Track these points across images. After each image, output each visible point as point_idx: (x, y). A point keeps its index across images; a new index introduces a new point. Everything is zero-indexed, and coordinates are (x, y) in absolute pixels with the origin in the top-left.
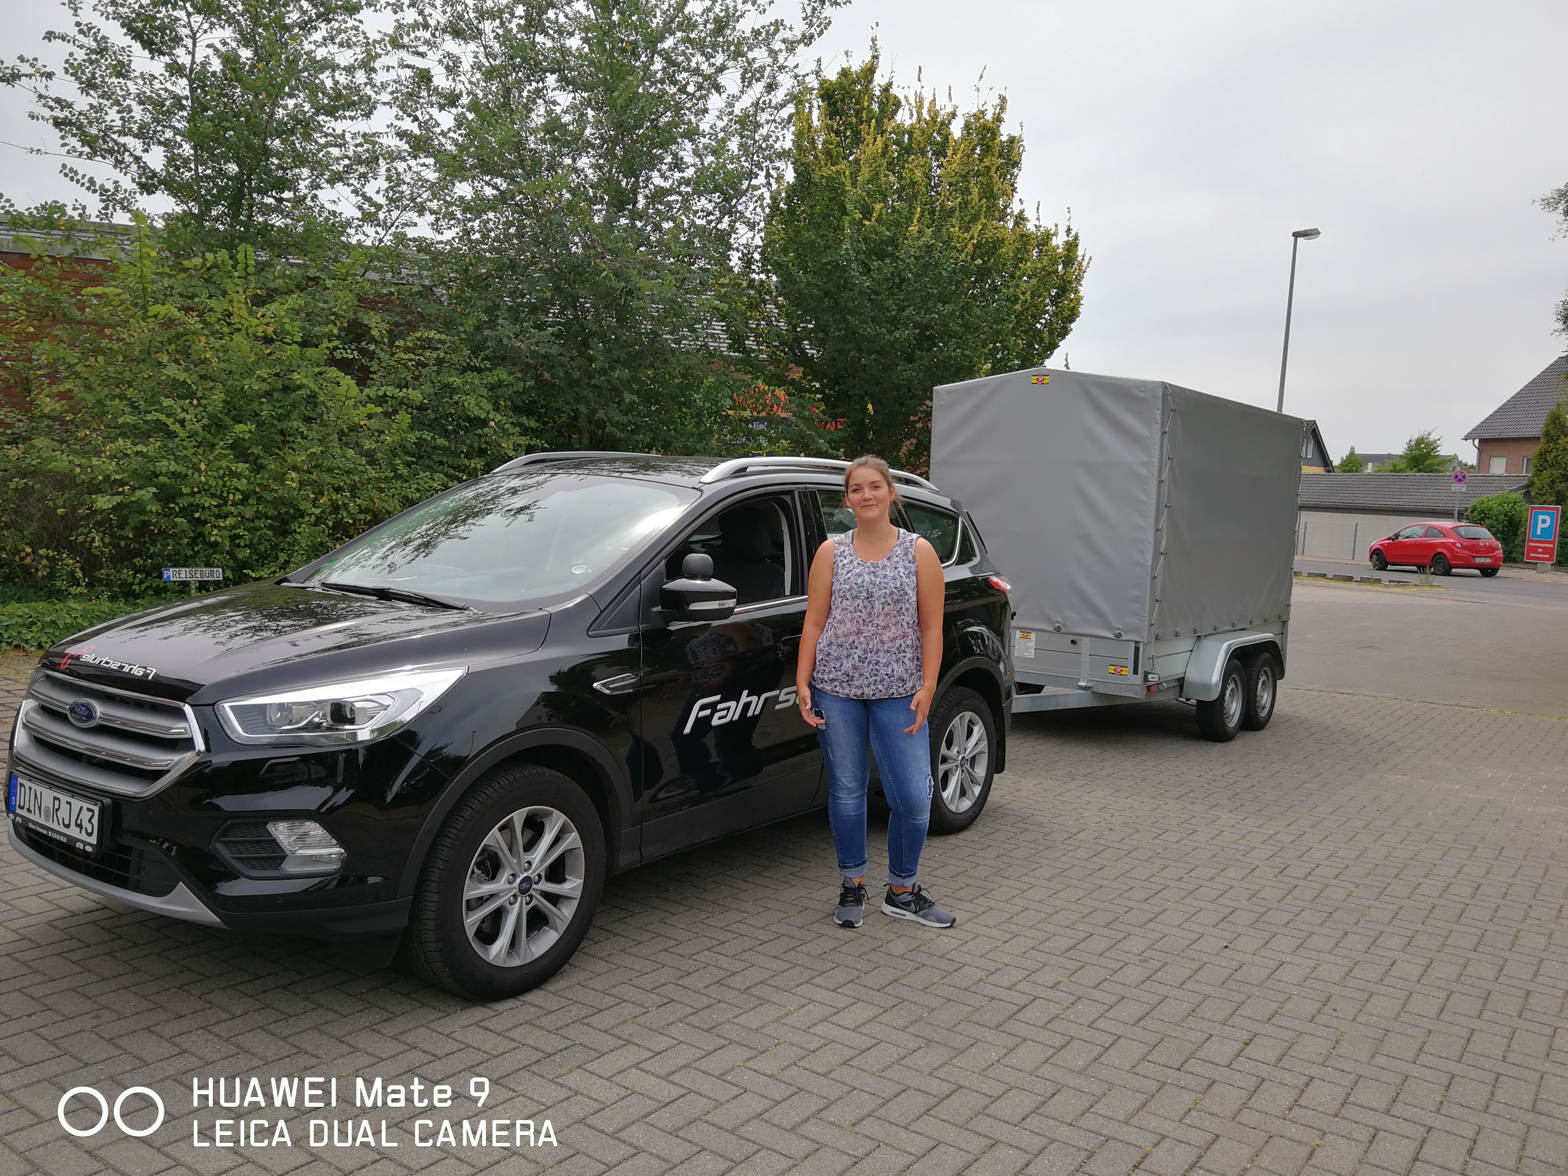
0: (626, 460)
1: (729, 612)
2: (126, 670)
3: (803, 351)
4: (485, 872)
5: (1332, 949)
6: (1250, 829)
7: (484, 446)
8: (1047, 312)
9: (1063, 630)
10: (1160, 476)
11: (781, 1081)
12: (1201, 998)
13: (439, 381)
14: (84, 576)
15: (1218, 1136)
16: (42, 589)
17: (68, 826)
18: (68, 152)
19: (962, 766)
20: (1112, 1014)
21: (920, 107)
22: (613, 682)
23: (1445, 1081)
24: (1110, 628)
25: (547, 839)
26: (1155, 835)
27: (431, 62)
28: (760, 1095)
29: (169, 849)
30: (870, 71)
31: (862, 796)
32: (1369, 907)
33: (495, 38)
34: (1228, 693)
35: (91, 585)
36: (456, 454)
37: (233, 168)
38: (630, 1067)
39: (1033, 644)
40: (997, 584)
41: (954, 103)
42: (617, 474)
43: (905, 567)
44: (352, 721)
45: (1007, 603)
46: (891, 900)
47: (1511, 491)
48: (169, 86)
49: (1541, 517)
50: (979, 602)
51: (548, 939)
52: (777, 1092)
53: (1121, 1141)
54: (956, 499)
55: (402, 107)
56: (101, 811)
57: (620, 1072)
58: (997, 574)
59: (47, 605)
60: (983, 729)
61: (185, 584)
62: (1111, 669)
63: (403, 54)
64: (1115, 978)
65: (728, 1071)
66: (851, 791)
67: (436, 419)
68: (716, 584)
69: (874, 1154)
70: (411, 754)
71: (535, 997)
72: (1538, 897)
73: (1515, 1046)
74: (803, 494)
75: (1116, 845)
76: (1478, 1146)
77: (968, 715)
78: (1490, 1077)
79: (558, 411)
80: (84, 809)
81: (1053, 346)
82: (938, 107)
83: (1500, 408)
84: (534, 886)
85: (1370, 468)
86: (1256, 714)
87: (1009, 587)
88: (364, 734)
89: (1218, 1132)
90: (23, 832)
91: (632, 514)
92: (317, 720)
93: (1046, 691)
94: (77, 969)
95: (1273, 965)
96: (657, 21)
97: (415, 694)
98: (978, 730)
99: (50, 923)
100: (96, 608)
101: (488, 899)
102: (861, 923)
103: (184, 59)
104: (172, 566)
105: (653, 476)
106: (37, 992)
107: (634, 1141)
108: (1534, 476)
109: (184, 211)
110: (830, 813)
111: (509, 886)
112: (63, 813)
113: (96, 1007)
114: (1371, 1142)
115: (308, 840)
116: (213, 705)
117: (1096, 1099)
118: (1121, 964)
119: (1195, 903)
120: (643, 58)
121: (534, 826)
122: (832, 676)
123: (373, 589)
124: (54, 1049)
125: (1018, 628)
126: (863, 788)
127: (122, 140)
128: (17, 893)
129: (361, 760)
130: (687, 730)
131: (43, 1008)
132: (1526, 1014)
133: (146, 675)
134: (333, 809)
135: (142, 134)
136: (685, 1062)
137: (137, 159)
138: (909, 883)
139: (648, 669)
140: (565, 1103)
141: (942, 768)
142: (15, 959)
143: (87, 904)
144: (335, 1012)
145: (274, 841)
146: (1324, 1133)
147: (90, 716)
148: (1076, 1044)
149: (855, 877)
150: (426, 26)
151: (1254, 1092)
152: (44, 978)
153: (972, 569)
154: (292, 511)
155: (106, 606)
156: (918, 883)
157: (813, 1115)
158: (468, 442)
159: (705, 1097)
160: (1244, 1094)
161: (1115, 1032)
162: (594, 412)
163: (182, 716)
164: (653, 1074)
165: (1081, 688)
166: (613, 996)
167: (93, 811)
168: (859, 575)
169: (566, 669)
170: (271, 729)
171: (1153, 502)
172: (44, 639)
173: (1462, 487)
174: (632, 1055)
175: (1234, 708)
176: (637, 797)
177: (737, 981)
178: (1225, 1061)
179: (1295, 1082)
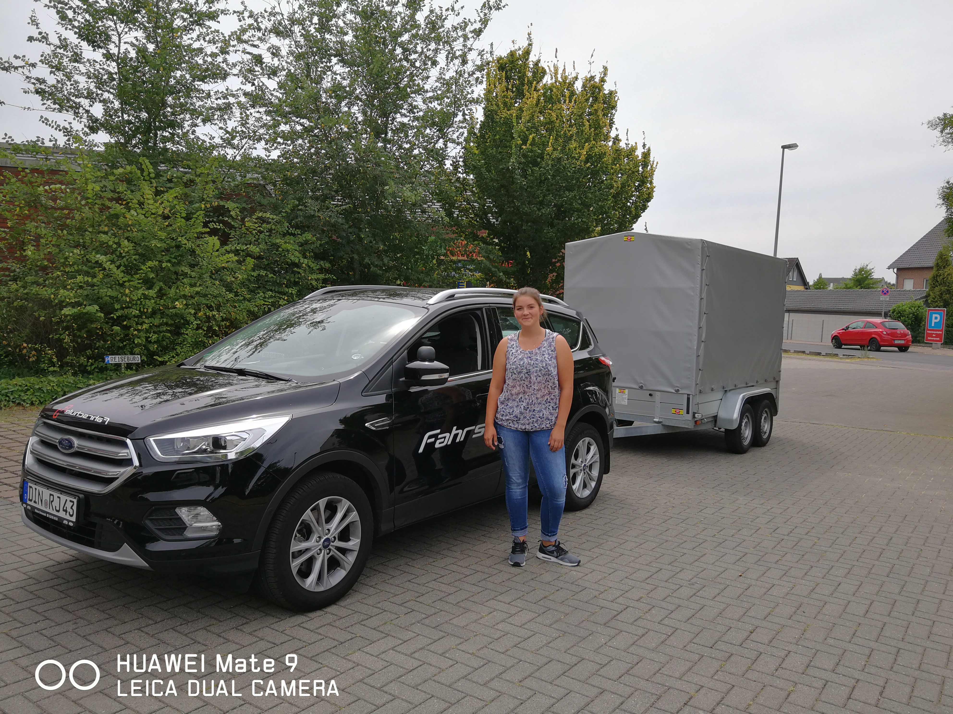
0: (383, 291)
1: (445, 380)
2: (92, 419)
3: (488, 220)
4: (303, 535)
5: (803, 576)
6: (756, 506)
7: (297, 280)
8: (634, 196)
9: (644, 388)
10: (701, 295)
11: (478, 657)
12: (725, 606)
13: (270, 242)
14: (58, 360)
15: (733, 686)
16: (32, 369)
17: (58, 511)
18: (46, 109)
19: (584, 470)
20: (673, 615)
21: (556, 73)
22: (377, 423)
23: (867, 652)
24: (672, 386)
25: (339, 516)
26: (699, 510)
27: (263, 50)
28: (466, 665)
29: (118, 523)
30: (527, 52)
31: (525, 487)
32: (826, 552)
33: (301, 36)
34: (743, 424)
35: (61, 367)
36: (280, 285)
37: (144, 115)
38: (389, 650)
39: (626, 396)
40: (604, 361)
41: (576, 71)
42: (376, 299)
43: (549, 354)
44: (225, 448)
45: (610, 373)
46: (542, 550)
47: (916, 300)
48: (105, 67)
49: (934, 316)
50: (594, 372)
51: (340, 575)
52: (476, 663)
53: (677, 689)
54: (579, 310)
55: (245, 77)
56: (78, 502)
57: (383, 653)
58: (604, 356)
59: (36, 379)
60: (596, 448)
61: (118, 366)
62: (673, 411)
63: (246, 46)
64: (674, 595)
65: (447, 651)
66: (519, 485)
67: (268, 264)
68: (437, 364)
69: (533, 698)
70: (259, 467)
71: (332, 609)
72: (927, 544)
73: (910, 632)
74: (488, 310)
75: (676, 516)
76: (886, 690)
77: (587, 439)
78: (894, 650)
79: (341, 258)
80: (68, 501)
81: (637, 216)
82: (567, 74)
83: (909, 250)
84: (332, 544)
85: (831, 287)
86: (761, 437)
87: (611, 363)
88: (232, 456)
89: (734, 684)
90: (31, 514)
91: (388, 323)
92: (204, 447)
93: (635, 424)
94: (63, 596)
95: (768, 586)
96: (398, 24)
97: (262, 431)
98: (594, 449)
99: (45, 569)
100: (66, 380)
101: (304, 552)
102: (524, 564)
103: (114, 50)
104: (110, 355)
105: (398, 300)
106: (40, 609)
107: (392, 692)
108: (930, 291)
109: (116, 141)
110: (506, 498)
111: (317, 544)
112: (56, 503)
113: (75, 617)
114: (823, 688)
115: (200, 518)
116: (144, 439)
117: (662, 665)
118: (678, 586)
119: (723, 550)
120: (390, 47)
121: (332, 509)
122: (507, 418)
123: (235, 369)
124: (51, 642)
125: (617, 387)
126: (526, 483)
127: (77, 100)
128: (26, 551)
129: (230, 470)
130: (421, 450)
131: (44, 618)
132: (916, 613)
133: (104, 422)
134: (213, 500)
135: (90, 96)
136: (421, 646)
137: (87, 112)
138: (553, 539)
139: (397, 415)
140: (351, 671)
141: (572, 471)
142: (26, 590)
143: (66, 557)
144: (215, 619)
145: (180, 519)
146: (796, 684)
147: (71, 446)
148: (651, 633)
149: (521, 536)
150: (259, 29)
151: (755, 660)
152: (44, 601)
153: (589, 353)
154: (182, 321)
155: (71, 379)
156: (558, 540)
157: (497, 676)
158: (288, 277)
159: (433, 666)
160: (749, 662)
161: (674, 626)
162: (363, 259)
163: (125, 445)
164: (403, 653)
165: (656, 422)
166: (378, 608)
167: (73, 502)
168: (521, 359)
169: (349, 415)
170: (177, 452)
171: (697, 311)
172: (34, 399)
173: (887, 298)
174: (390, 642)
175: (747, 433)
176: (392, 490)
177: (451, 599)
178: (738, 643)
179: (780, 654)
